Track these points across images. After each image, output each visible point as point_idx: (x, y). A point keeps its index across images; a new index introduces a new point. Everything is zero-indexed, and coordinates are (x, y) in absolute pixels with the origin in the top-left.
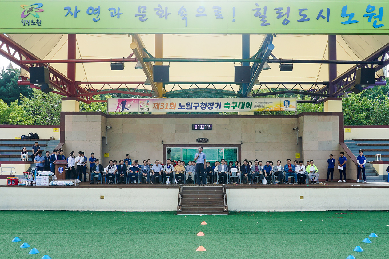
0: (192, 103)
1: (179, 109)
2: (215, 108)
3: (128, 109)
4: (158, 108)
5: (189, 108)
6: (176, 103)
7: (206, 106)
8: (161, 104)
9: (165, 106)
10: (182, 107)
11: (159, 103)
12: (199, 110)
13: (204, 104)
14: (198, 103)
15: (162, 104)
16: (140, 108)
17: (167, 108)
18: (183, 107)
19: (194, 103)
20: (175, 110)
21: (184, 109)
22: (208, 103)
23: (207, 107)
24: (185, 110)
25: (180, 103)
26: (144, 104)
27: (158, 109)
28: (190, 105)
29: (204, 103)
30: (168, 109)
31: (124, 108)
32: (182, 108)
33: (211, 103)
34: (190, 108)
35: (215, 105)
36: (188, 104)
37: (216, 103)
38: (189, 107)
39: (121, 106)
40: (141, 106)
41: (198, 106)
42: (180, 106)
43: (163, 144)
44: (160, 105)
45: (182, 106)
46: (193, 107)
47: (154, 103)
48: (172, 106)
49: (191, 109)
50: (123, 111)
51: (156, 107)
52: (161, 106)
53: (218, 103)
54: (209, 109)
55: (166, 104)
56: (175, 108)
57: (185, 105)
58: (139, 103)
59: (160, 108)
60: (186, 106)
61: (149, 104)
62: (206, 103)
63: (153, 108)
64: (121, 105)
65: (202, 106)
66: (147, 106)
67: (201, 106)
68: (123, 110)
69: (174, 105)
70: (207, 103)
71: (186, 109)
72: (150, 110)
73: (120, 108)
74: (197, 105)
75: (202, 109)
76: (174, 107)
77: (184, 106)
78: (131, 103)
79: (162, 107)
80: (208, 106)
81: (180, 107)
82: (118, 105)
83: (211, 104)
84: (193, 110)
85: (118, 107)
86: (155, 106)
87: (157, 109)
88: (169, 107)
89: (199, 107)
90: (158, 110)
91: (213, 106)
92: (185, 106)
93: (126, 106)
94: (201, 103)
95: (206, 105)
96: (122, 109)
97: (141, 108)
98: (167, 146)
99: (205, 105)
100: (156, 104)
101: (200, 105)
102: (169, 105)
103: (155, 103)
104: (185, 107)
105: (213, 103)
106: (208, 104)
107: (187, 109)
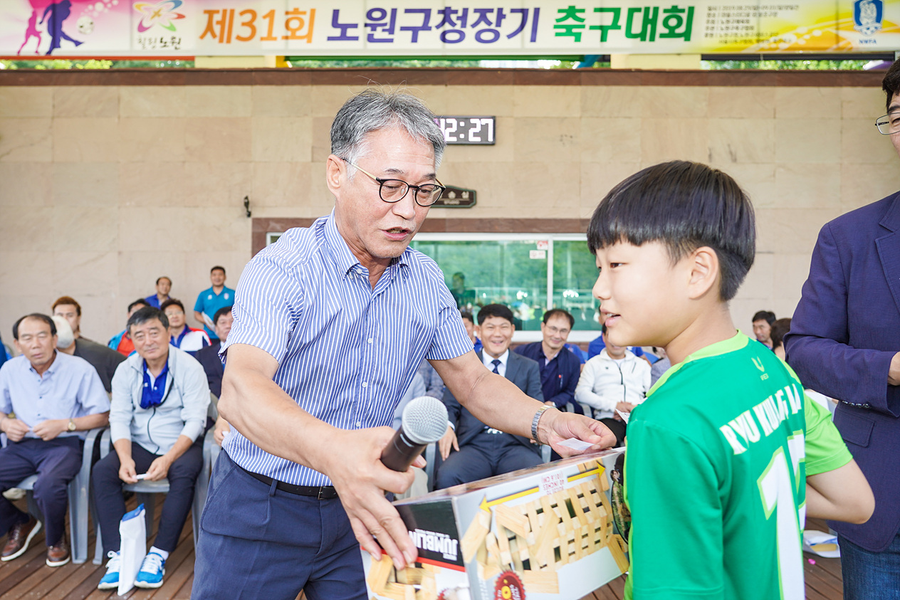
0: (394, 11)
1: (330, 39)
2: (510, 36)
3: (77, 43)
4: (226, 37)
5: (379, 34)
6: (313, 11)
7: (464, 25)
8: (242, 13)
9: (262, 26)
10: (343, 30)
11: (232, 12)
12: (430, 43)
13: (453, 17)
14: (427, 12)
15: (248, 17)
16: (137, 34)
17: (270, 37)
18: (350, 32)
19: (407, 11)
20: (309, 46)
21: (356, 38)
22: (476, 11)
23: (470, 32)
24: (359, 47)
25: (336, 13)
26: (157, 14)
27: (229, 41)
28: (387, 20)
29: (456, 12)
30: (275, 39)
31: (57, 34)
32: (343, 37)
33: (491, 11)
34: (386, 35)
35: (512, 22)
36: (377, 15)
37: (513, 11)
38: (379, 29)
39: (43, 28)
40: (142, 28)
41: (426, 27)
42: (335, 23)
43: (249, 215)
44: (238, 20)
45: (344, 27)
46: (403, 29)
47: (206, 12)
48: (294, 24)
49: (391, 41)
50: (56, 52)
51: (217, 29)
52: (244, 24)
53: (524, 12)
54: (478, 39)
55: (265, 17)
56: (309, 37)
57: (361, 19)
58: (132, 11)
59: (239, 38)
60: (366, 25)
61: (180, 16)
62: (466, 11)
63: (202, 37)
64: (45, 24)
65: (443, 23)
66: (172, 28)
67: (438, 27)
68: (55, 44)
69: (306, 18)
70: (471, 13)
71: (363, 38)
72: (186, 49)
73: (37, 34)
74: (418, 20)
75: (443, 39)
76: (304, 32)
77: (355, 26)
78: (95, 14)
79: (246, 32)
80: (474, 25)
81: (337, 32)
82: (32, 21)
83: (492, 17)
84: (401, 44)
85: (31, 31)
86: (209, 28)
87: (221, 41)
88: (279, 30)
89: (430, 29)
90: (224, 49)
91: (498, 24)
92: (361, 26)
93: (67, 27)
94: (440, 12)
95: (464, 18)
96: (47, 39)
97: (144, 35)
98: (272, 224)
99: (458, 18)
100: (217, 17)
101: (436, 19)
102: (280, 19)
103: (210, 13)
104: (361, 32)
105: (500, 10)
106: (472, 17)
107: (371, 39)
